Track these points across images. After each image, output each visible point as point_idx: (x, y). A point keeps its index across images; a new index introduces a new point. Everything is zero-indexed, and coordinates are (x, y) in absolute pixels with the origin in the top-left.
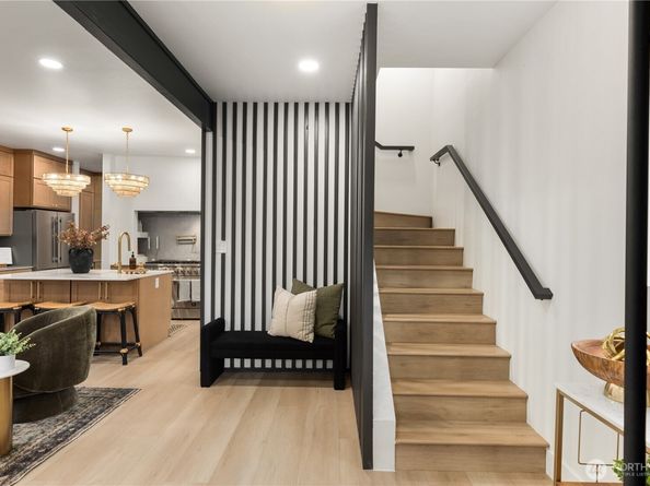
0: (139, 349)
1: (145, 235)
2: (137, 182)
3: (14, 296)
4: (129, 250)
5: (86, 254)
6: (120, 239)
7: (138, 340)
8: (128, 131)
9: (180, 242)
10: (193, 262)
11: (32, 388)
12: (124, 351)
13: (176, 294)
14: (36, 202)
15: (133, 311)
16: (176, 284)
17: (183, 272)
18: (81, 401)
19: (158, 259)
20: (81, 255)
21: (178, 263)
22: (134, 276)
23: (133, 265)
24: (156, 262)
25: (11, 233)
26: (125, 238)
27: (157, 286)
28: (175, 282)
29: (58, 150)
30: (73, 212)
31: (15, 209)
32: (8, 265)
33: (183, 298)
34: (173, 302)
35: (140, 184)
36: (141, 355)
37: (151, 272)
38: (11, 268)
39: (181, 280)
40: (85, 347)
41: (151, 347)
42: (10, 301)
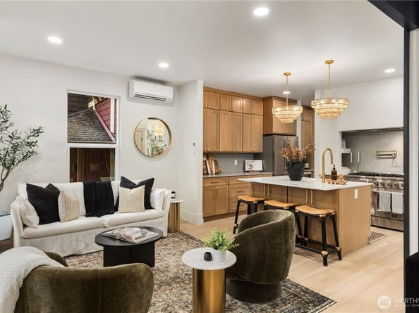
0: (339, 253)
1: (348, 151)
2: (338, 104)
3: (256, 193)
4: (332, 163)
5: (299, 166)
6: (324, 154)
7: (338, 245)
8: (329, 62)
9: (380, 156)
10: (393, 176)
11: (244, 276)
12: (324, 253)
13: (376, 204)
14: (275, 130)
15: (333, 218)
16: (376, 195)
17: (383, 184)
18: (284, 295)
19: (359, 171)
20: (295, 166)
21: (378, 175)
22: (335, 187)
23: (334, 176)
24: (357, 174)
25: (262, 151)
26: (328, 153)
27: (356, 197)
28: (375, 193)
29: (286, 93)
30: (297, 135)
31: (264, 135)
32: (261, 171)
33: (383, 208)
34: (373, 211)
35: (341, 106)
36: (340, 259)
37: (350, 184)
38: (262, 173)
39: (381, 192)
40: (284, 251)
41: (350, 251)
42: (254, 196)
